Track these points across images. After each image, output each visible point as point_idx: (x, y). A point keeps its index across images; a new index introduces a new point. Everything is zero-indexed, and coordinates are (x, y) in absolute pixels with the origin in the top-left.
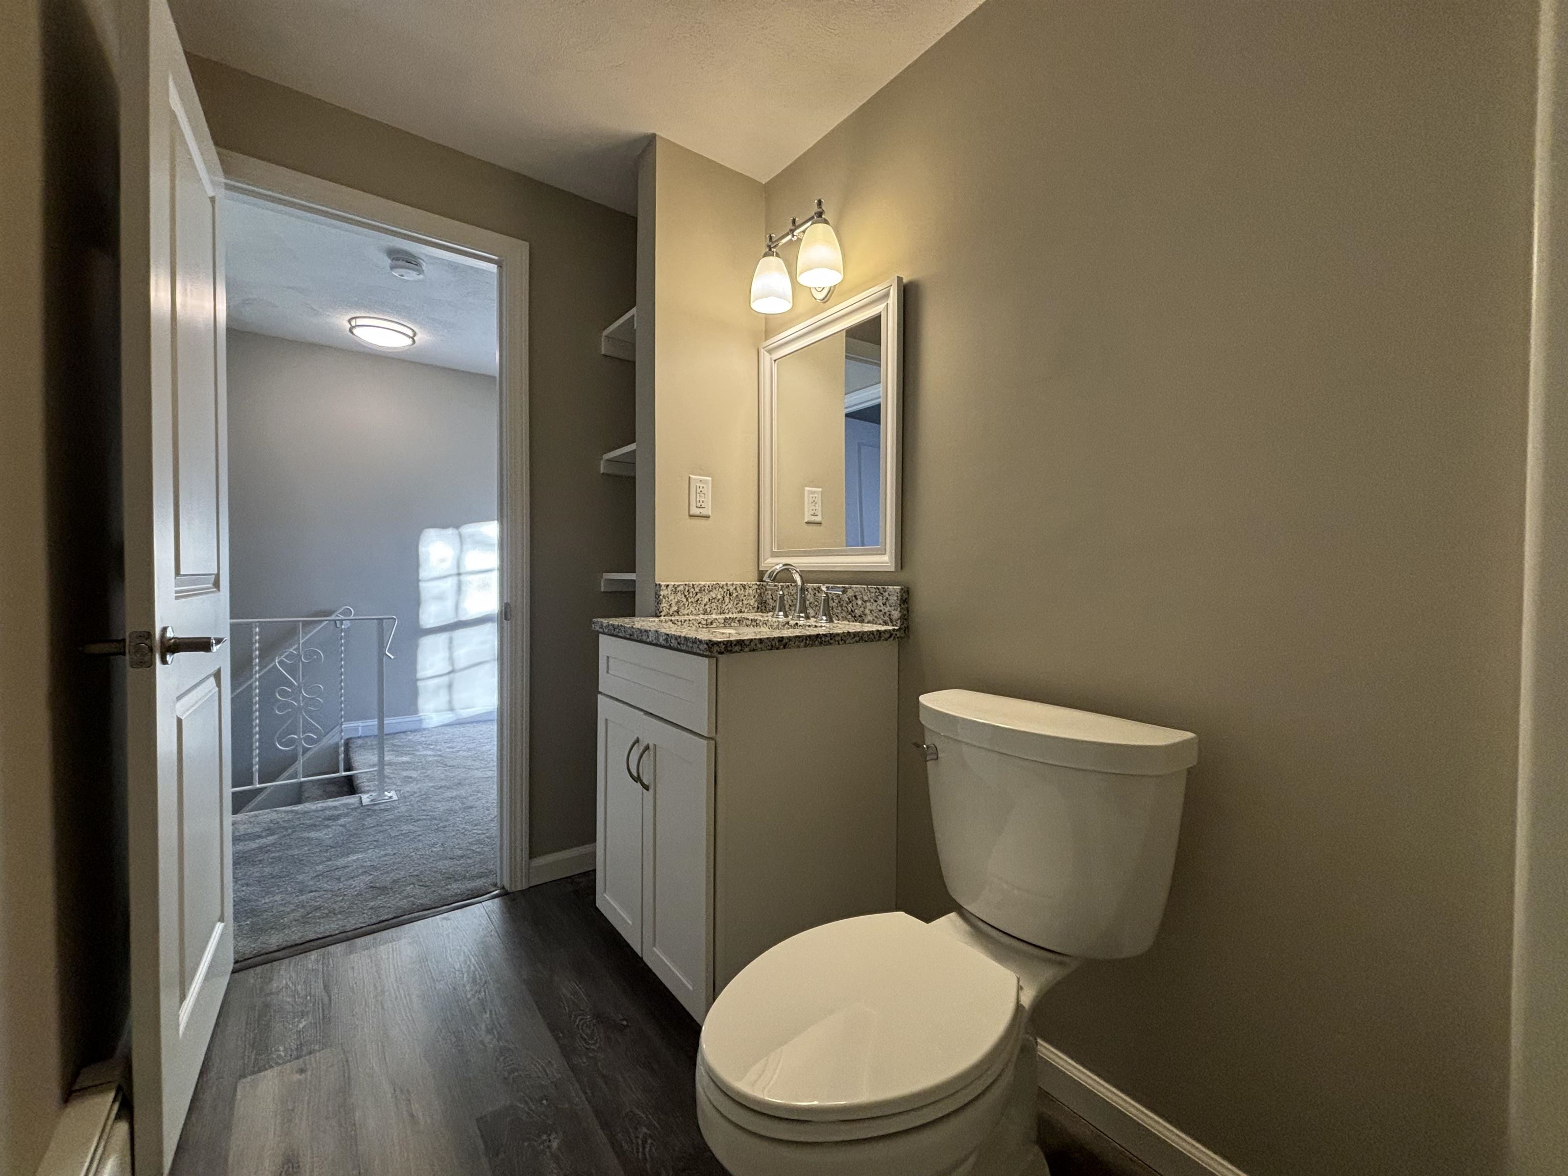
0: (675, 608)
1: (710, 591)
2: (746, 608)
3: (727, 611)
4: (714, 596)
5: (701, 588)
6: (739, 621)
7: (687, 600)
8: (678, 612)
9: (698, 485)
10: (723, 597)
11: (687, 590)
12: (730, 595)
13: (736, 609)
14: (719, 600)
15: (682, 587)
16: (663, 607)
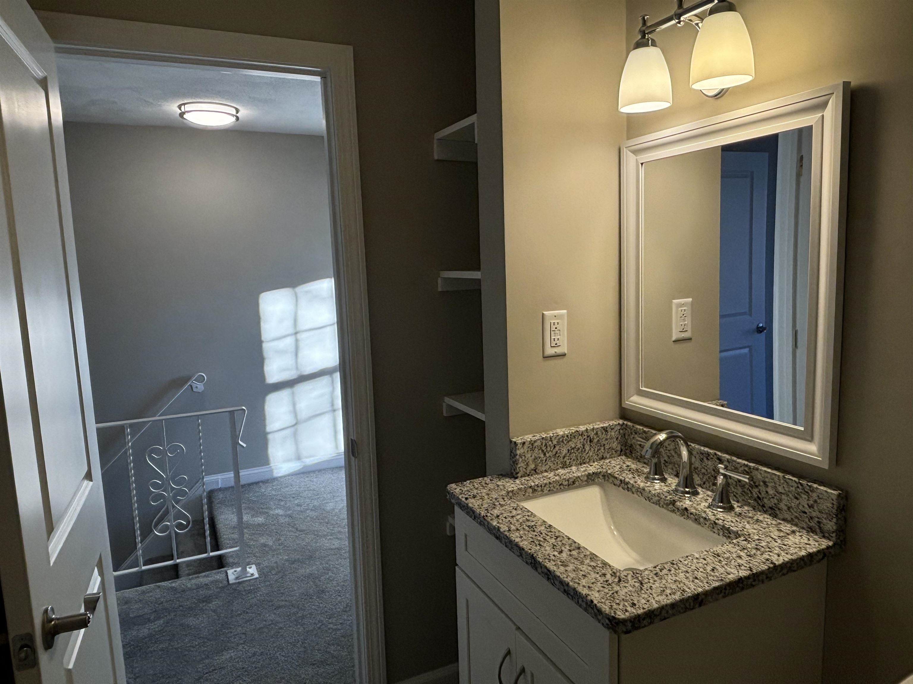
0: (532, 466)
1: (568, 442)
2: (608, 453)
3: (588, 460)
4: (573, 446)
5: (559, 439)
6: (604, 476)
7: (545, 454)
8: (535, 471)
9: (552, 321)
10: (584, 445)
11: (544, 444)
12: (591, 441)
13: (598, 455)
14: (579, 449)
15: (539, 441)
16: (519, 468)
